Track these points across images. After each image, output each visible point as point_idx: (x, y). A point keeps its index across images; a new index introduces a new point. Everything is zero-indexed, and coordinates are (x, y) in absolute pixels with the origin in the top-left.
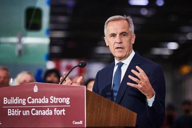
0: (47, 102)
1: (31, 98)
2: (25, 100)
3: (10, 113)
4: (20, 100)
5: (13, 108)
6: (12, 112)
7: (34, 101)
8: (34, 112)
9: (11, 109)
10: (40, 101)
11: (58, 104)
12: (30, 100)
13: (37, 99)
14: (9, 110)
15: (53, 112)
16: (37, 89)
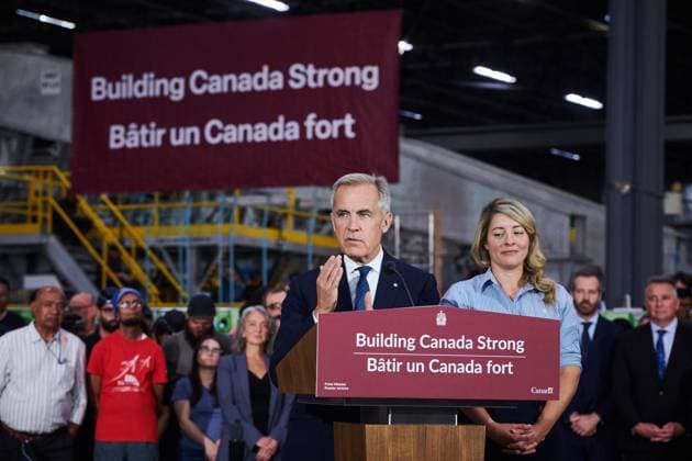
0: (470, 346)
1: (428, 336)
2: (413, 340)
3: (372, 367)
4: (400, 340)
5: (381, 356)
6: (378, 365)
7: (436, 344)
8: (436, 366)
9: (378, 358)
10: (453, 344)
11: (497, 351)
12: (427, 342)
13: (445, 340)
14: (369, 360)
15: (485, 368)
16: (445, 319)
